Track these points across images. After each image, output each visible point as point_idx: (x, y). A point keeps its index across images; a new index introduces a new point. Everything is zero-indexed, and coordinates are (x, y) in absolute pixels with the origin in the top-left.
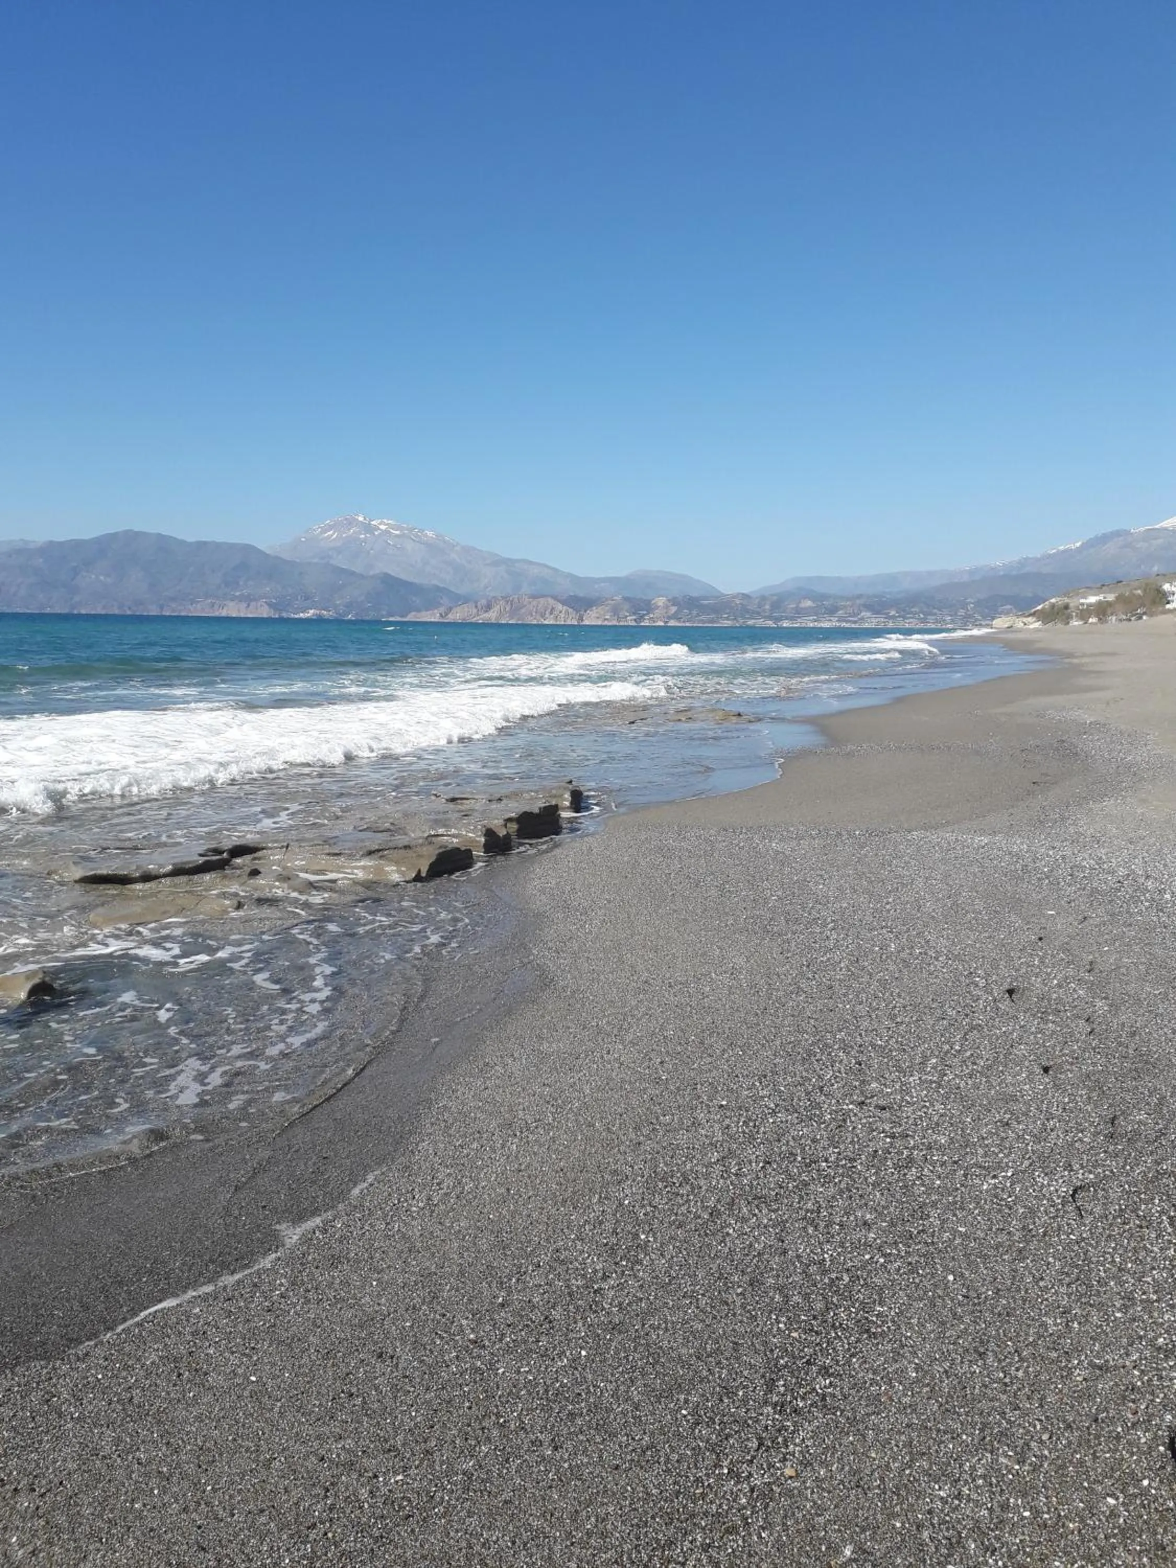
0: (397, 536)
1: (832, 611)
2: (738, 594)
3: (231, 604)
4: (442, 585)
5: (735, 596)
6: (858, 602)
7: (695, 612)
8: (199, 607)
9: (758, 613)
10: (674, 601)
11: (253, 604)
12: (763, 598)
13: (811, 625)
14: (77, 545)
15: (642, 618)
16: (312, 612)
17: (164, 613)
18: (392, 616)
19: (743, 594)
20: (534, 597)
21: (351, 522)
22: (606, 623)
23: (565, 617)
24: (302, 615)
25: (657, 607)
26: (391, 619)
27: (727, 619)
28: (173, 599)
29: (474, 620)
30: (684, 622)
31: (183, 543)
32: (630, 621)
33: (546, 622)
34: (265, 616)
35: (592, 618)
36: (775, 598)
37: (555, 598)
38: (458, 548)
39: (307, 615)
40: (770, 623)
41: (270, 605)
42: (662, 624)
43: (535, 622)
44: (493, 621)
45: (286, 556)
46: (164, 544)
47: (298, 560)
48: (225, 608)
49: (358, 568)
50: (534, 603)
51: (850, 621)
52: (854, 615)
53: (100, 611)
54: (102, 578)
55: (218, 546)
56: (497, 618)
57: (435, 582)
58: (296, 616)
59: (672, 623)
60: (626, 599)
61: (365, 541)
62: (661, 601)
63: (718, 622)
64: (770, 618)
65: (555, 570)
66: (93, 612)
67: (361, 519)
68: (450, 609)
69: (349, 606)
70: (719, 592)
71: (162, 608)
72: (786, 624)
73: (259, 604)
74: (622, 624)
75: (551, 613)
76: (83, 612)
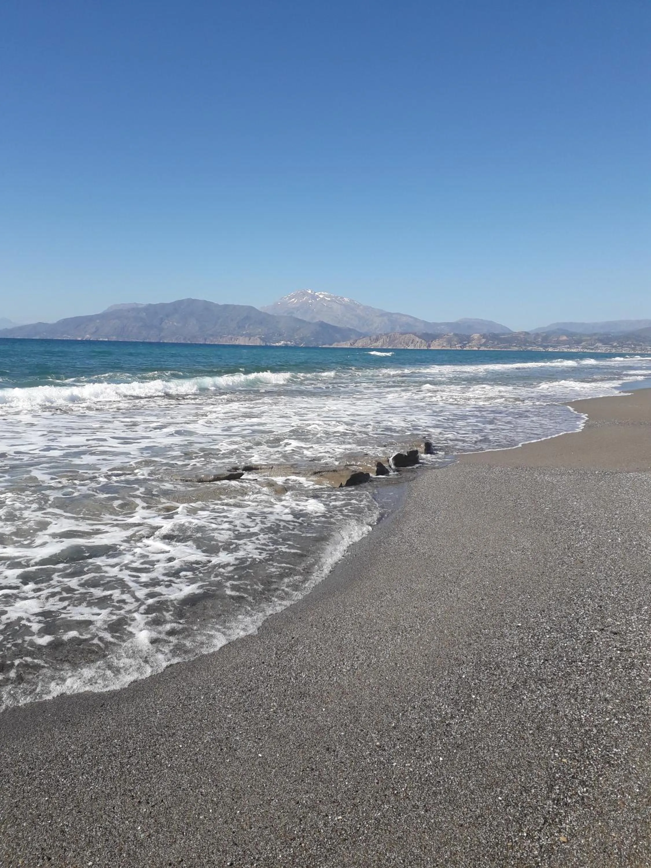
0: (329, 301)
1: (578, 342)
2: (523, 332)
3: (241, 338)
4: (352, 327)
5: (520, 333)
6: (594, 337)
7: (496, 343)
8: (224, 339)
9: (534, 343)
10: (484, 336)
11: (252, 338)
12: (537, 335)
13: (566, 350)
14: (163, 306)
15: (464, 345)
16: (282, 342)
17: (207, 343)
18: (325, 345)
19: (526, 332)
20: (402, 334)
21: (305, 294)
22: (444, 348)
23: (420, 345)
24: (277, 344)
25: (474, 340)
26: (324, 346)
27: (515, 346)
28: (212, 335)
29: (369, 347)
30: (490, 348)
31: (217, 305)
32: (458, 347)
33: (409, 348)
34: (258, 344)
35: (435, 346)
36: (545, 334)
37: (415, 334)
38: (361, 307)
39: (280, 344)
40: (541, 349)
41: (261, 338)
42: (477, 349)
43: (403, 348)
44: (379, 347)
45: (270, 312)
46: (207, 306)
47: (275, 315)
48: (238, 340)
49: (307, 319)
50: (403, 337)
51: (589, 349)
52: (592, 345)
53: (174, 341)
54: (175, 324)
55: (234, 307)
56: (382, 346)
57: (348, 326)
58: (274, 345)
59: (483, 348)
60: (456, 335)
61: (311, 304)
62: (476, 336)
63: (510, 348)
64: (541, 346)
65: (416, 319)
66: (170, 342)
67: (310, 292)
68: (356, 341)
69: (302, 339)
70: (510, 330)
71: (205, 340)
72: (550, 349)
73: (256, 337)
74: (453, 349)
75: (412, 343)
76: (165, 341)
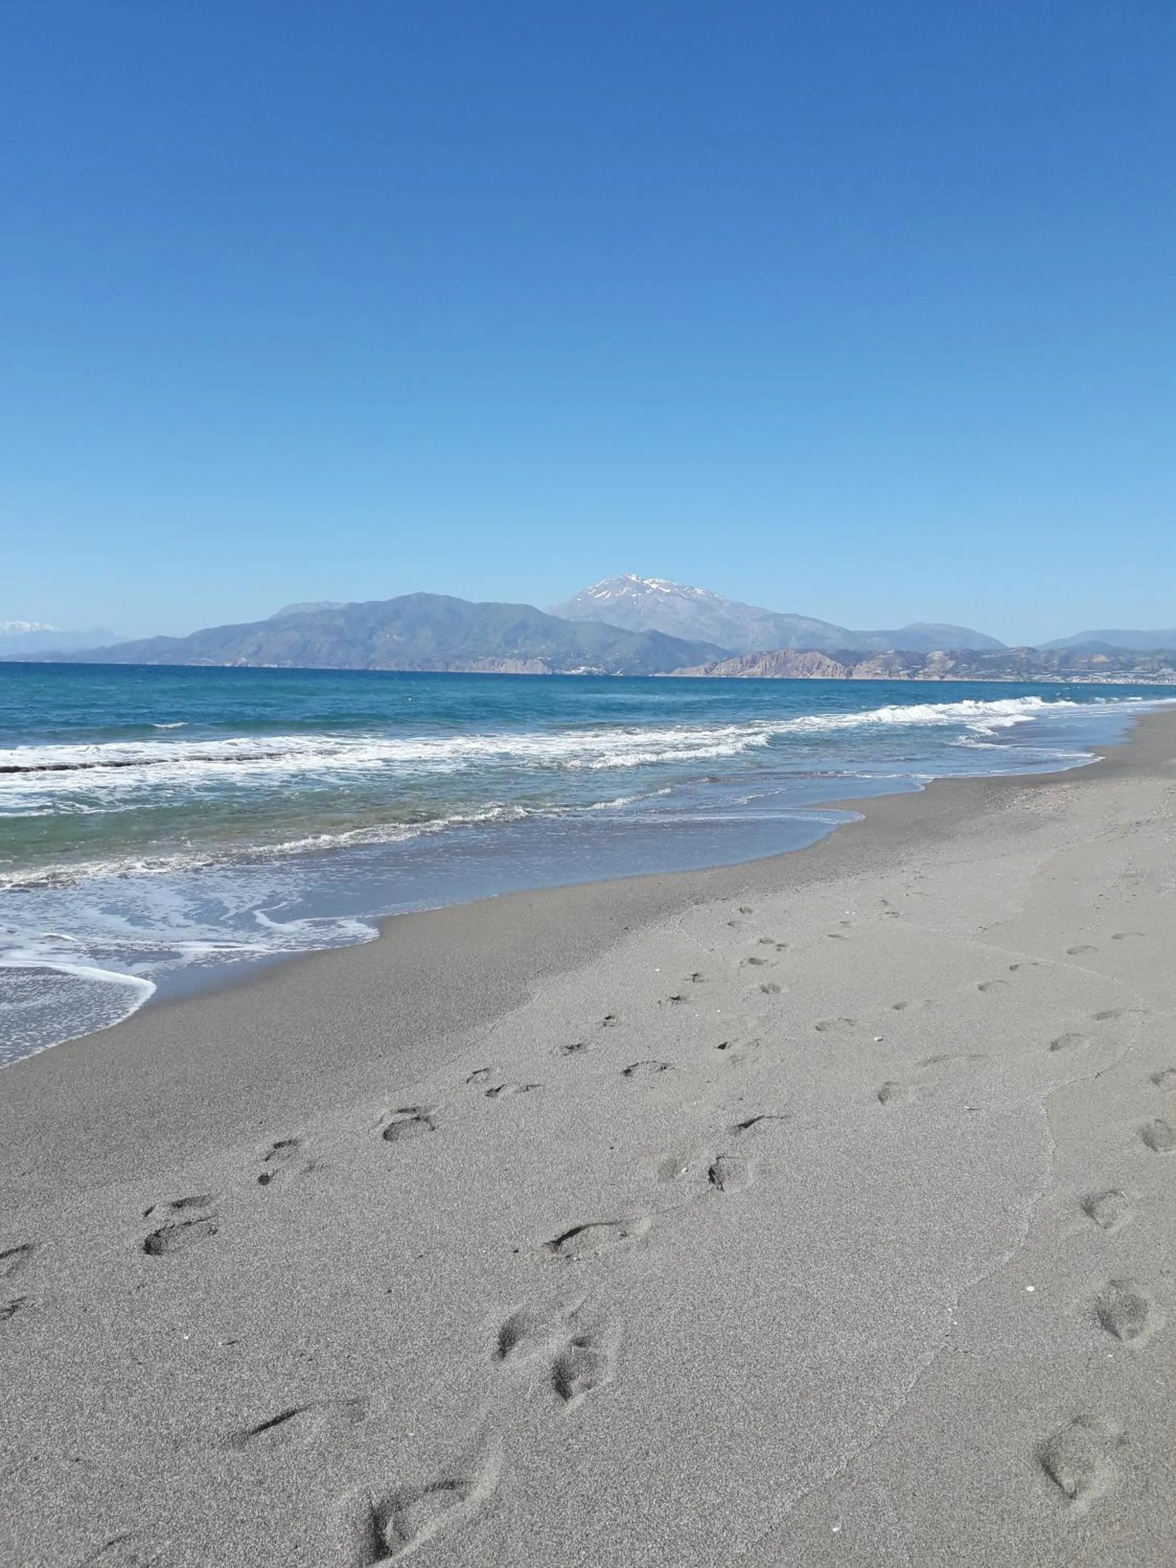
0: (668, 594)
1: (1128, 667)
2: (1023, 648)
3: (510, 662)
4: (708, 641)
5: (1019, 650)
6: (1158, 657)
7: (974, 667)
8: (481, 665)
9: (1046, 668)
10: (952, 655)
11: (529, 662)
12: (1051, 652)
13: (1104, 681)
14: (375, 606)
15: (916, 672)
16: (583, 668)
17: (449, 670)
18: (658, 672)
19: (1029, 648)
20: (802, 651)
21: (625, 582)
22: (876, 678)
23: (832, 671)
24: (573, 672)
25: (933, 662)
26: (657, 675)
27: (1010, 674)
28: (458, 657)
29: (738, 676)
30: (962, 677)
31: (469, 605)
32: (903, 676)
33: (812, 677)
34: (540, 673)
35: (861, 673)
36: (1064, 652)
37: (823, 652)
38: (726, 605)
39: (579, 672)
40: (1058, 679)
41: (545, 662)
42: (937, 678)
43: (801, 677)
44: (758, 676)
45: (564, 617)
46: (452, 606)
47: (573, 620)
48: (504, 665)
49: (629, 626)
50: (802, 657)
51: (1148, 678)
52: (1154, 671)
53: (393, 668)
54: (395, 637)
55: (499, 606)
56: (762, 674)
57: (704, 639)
58: (568, 673)
59: (949, 678)
60: (899, 653)
61: (637, 599)
62: (937, 655)
63: (1000, 677)
64: (1058, 673)
65: (826, 625)
66: (387, 669)
67: (634, 578)
68: (716, 664)
69: (618, 663)
70: (1001, 645)
71: (447, 665)
72: (1075, 680)
73: (535, 661)
74: (893, 678)
75: (818, 668)
76: (378, 669)
